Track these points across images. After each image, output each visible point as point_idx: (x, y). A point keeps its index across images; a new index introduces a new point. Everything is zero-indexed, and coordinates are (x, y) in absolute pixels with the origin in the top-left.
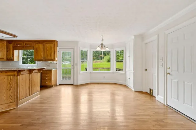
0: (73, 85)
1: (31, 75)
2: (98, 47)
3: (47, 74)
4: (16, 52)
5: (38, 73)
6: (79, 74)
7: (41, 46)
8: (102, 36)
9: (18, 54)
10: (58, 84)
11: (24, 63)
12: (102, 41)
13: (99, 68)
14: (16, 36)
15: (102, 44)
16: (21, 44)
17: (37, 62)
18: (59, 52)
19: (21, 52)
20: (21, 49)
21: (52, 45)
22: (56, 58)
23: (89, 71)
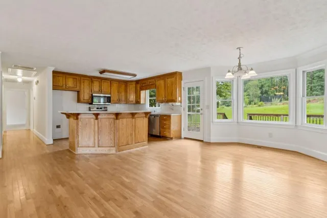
0: (202, 141)
1: (134, 120)
2: (229, 71)
3: (165, 120)
4: (143, 93)
5: (145, 118)
6: (212, 123)
7: (162, 82)
8: (239, 48)
9: (145, 95)
10: (183, 137)
11: (151, 105)
12: (239, 58)
13: (280, 115)
14: (135, 75)
15: (240, 65)
16: (146, 83)
17: (161, 105)
18: (184, 88)
19: (148, 92)
20: (148, 89)
21: (173, 79)
22: (180, 98)
23: (236, 121)
